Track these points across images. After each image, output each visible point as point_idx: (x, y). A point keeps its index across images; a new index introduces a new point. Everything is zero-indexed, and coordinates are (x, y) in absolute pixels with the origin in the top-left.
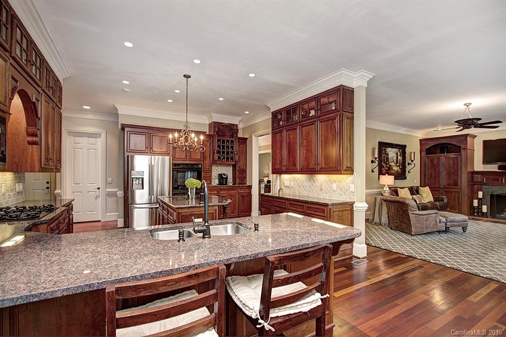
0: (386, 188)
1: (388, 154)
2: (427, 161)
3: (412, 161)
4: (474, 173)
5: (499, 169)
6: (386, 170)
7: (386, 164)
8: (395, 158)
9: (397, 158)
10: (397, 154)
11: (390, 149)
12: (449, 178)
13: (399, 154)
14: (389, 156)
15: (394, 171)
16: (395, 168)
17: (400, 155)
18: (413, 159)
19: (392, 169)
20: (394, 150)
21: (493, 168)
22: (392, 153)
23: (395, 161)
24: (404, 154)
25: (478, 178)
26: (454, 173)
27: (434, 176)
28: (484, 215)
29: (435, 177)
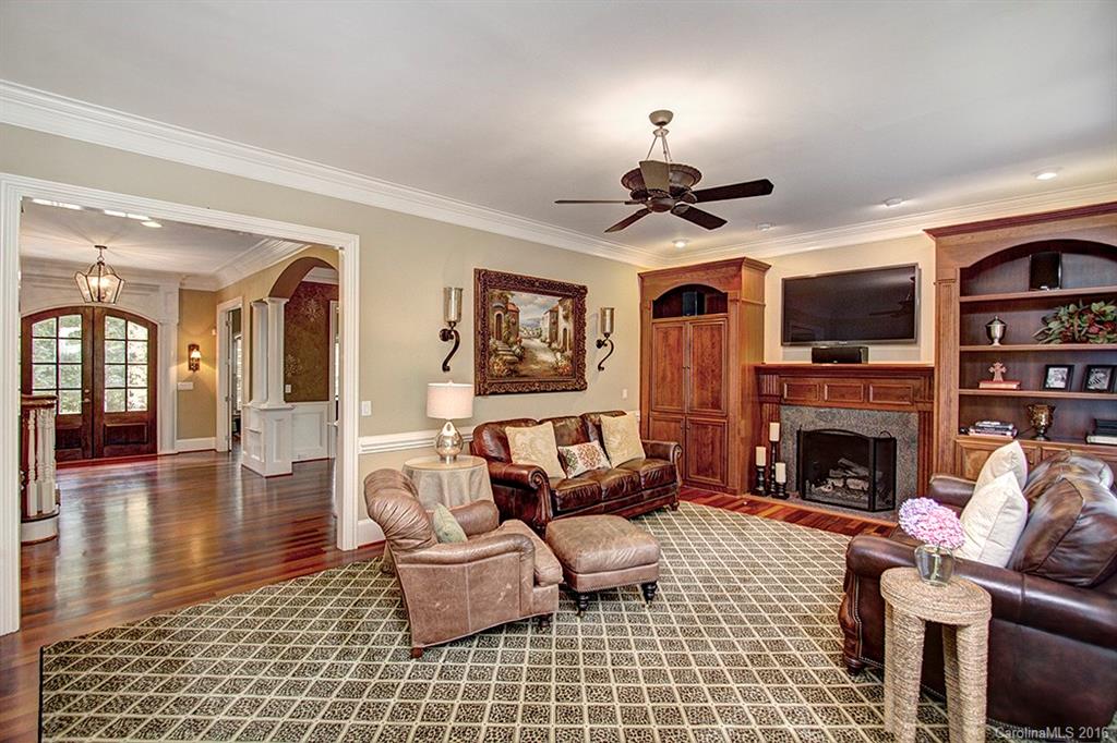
0: (449, 429)
1: (517, 312)
2: (657, 338)
3: (607, 335)
4: (761, 371)
5: (814, 361)
6: (505, 362)
7: (506, 342)
8: (545, 326)
9: (555, 324)
10: (554, 312)
11: (525, 296)
12: (702, 386)
13: (561, 313)
14: (523, 318)
15: (545, 367)
16: (548, 358)
17: (566, 318)
18: (608, 330)
19: (534, 360)
20: (541, 299)
21: (801, 356)
22: (532, 311)
23: (546, 334)
24: (578, 314)
25: (771, 384)
26: (713, 371)
27: (668, 379)
28: (780, 492)
29: (673, 380)
